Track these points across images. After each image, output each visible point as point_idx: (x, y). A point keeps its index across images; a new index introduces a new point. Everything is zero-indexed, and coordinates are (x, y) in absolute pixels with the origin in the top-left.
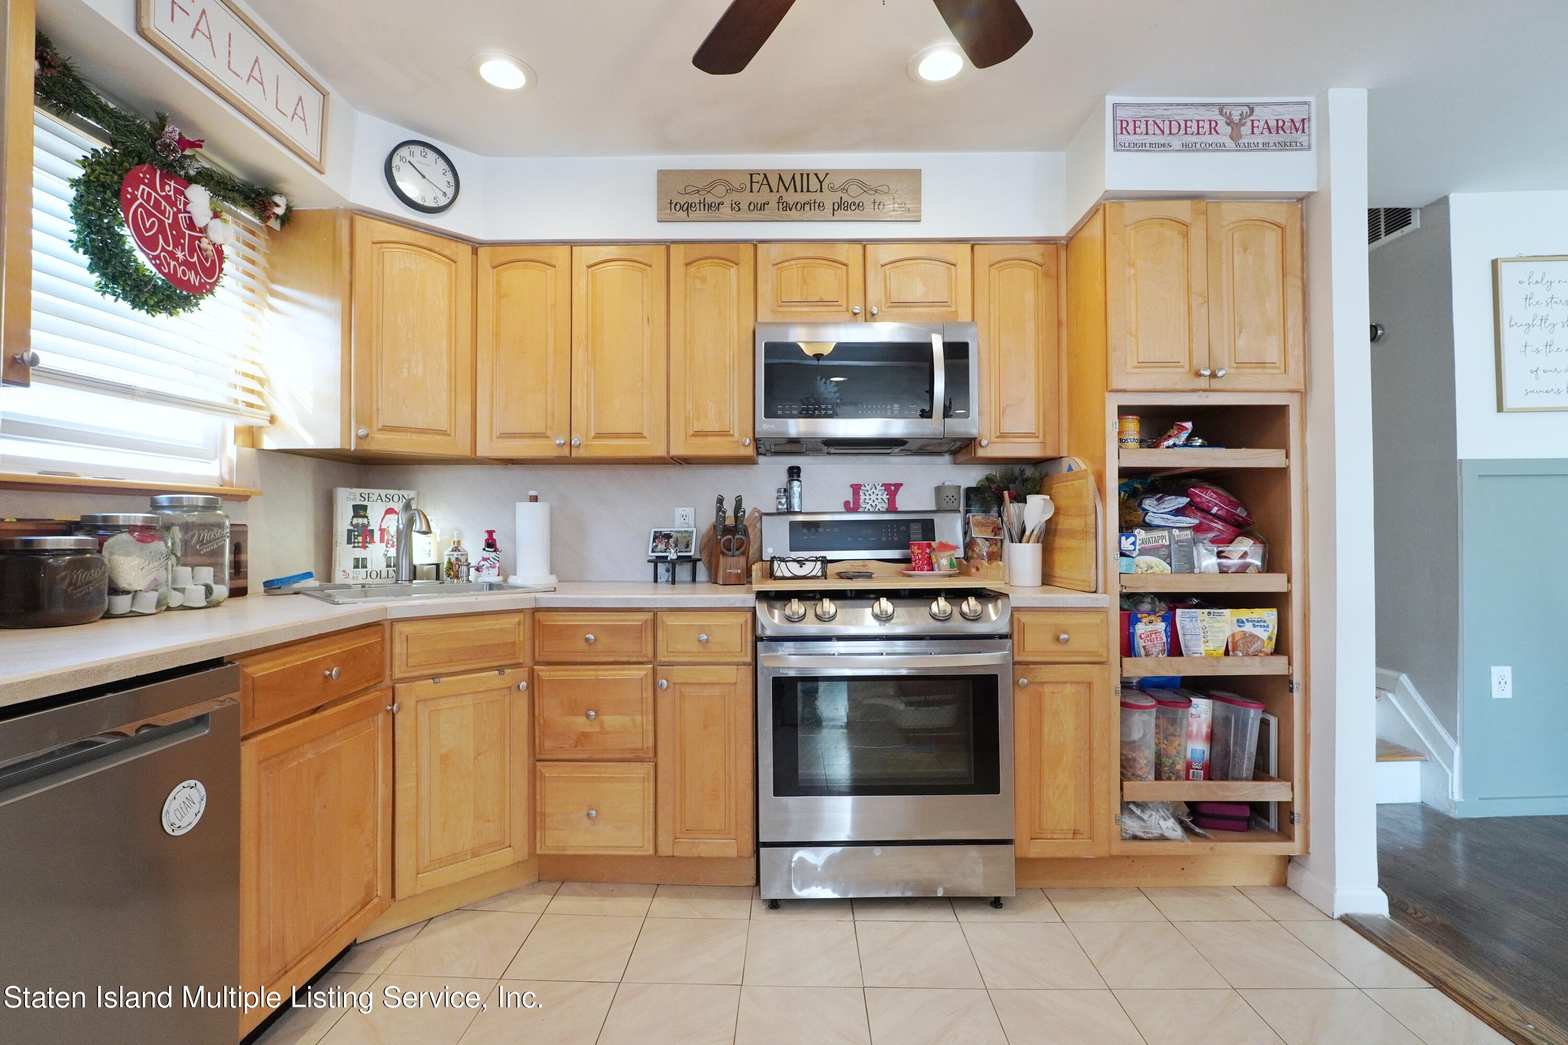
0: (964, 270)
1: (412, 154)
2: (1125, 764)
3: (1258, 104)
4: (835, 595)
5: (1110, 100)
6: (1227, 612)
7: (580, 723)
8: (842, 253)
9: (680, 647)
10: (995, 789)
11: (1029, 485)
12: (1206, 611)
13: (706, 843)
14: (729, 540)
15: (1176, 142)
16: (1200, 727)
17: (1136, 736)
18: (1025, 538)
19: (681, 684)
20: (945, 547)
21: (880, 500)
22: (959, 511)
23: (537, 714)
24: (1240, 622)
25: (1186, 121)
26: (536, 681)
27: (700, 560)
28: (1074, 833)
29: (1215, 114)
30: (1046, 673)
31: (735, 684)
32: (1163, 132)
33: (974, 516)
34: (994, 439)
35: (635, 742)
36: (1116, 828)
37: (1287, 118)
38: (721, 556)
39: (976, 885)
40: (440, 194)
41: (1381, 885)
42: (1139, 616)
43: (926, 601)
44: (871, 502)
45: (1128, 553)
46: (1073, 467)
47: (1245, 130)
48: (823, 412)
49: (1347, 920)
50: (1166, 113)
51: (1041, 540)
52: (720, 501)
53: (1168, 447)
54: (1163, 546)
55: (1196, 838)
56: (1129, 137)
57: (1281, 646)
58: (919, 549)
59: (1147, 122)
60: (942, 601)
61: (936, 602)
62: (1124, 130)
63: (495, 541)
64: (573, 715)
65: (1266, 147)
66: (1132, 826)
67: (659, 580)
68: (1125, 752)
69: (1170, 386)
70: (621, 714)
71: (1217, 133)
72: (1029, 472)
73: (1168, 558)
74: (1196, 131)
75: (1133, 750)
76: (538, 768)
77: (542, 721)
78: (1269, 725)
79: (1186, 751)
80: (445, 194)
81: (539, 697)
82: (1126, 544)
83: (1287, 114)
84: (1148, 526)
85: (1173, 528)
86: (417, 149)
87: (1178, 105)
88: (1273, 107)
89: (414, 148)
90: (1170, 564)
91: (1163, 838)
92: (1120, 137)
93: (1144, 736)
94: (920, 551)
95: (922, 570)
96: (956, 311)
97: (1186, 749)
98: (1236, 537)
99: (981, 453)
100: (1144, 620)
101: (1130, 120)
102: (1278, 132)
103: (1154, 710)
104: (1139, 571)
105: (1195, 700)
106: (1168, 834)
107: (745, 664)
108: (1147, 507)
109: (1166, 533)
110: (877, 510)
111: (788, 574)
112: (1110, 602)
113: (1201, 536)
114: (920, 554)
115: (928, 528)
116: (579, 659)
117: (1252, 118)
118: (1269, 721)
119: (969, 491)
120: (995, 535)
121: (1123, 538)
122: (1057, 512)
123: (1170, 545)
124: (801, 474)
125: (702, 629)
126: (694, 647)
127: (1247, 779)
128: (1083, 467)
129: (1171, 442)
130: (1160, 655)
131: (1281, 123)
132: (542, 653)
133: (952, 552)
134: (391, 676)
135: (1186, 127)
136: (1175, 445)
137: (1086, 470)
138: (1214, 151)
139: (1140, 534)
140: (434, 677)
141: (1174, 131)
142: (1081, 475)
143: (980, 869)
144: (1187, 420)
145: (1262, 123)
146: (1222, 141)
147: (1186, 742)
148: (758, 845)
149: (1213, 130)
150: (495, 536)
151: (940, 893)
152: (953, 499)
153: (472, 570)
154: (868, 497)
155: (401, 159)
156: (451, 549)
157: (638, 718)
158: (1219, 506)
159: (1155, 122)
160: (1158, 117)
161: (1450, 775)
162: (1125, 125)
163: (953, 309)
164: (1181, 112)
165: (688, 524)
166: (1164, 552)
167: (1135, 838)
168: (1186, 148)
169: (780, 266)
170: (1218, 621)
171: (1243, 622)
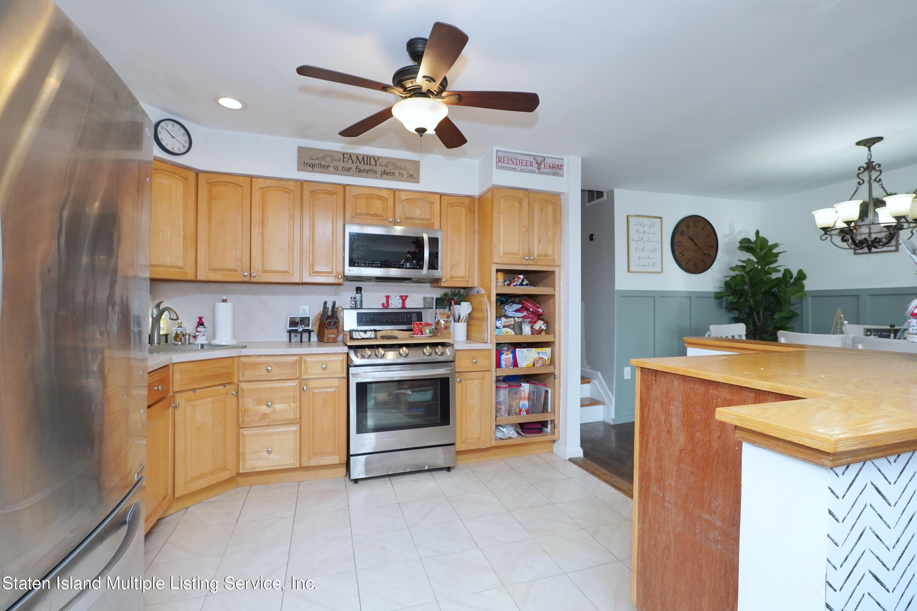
0: (437, 207)
1: (167, 125)
2: (497, 410)
3: (546, 157)
4: (383, 346)
5: (495, 148)
6: (534, 349)
7: (264, 409)
8: (385, 194)
9: (313, 371)
10: (448, 423)
11: (462, 298)
12: (527, 349)
13: (324, 459)
14: (330, 322)
15: (518, 168)
16: (525, 395)
17: (501, 399)
18: (460, 321)
19: (312, 388)
20: (427, 325)
21: (398, 303)
22: (433, 308)
23: (240, 406)
24: (538, 353)
25: (522, 160)
26: (240, 391)
27: (313, 331)
28: (478, 439)
29: (532, 159)
30: (468, 375)
31: (338, 387)
32: (514, 163)
33: (439, 310)
34: (448, 279)
35: (291, 415)
36: (493, 436)
37: (556, 163)
38: (326, 329)
39: (441, 463)
40: (181, 146)
41: (581, 446)
42: (503, 352)
43: (421, 348)
44: (394, 304)
45: (499, 327)
46: (479, 292)
47: (542, 166)
48: (376, 265)
49: (571, 460)
50: (515, 156)
51: (467, 321)
52: (325, 303)
53: (514, 286)
54: (511, 324)
55: (522, 437)
56: (501, 164)
57: (552, 362)
58: (416, 325)
59: (508, 159)
60: (428, 348)
61: (425, 348)
62: (500, 161)
63: (203, 322)
64: (260, 405)
65: (549, 174)
66: (499, 435)
67: (292, 341)
68: (497, 406)
69: (515, 262)
70: (284, 403)
71: (533, 166)
72: (462, 291)
73: (513, 329)
74: (525, 165)
75: (500, 405)
76: (241, 432)
77: (243, 409)
78: (548, 392)
79: (519, 404)
80: (184, 146)
81: (242, 398)
82: (498, 324)
83: (557, 162)
84: (507, 317)
85: (515, 317)
86: (170, 123)
87: (519, 154)
88: (552, 159)
89: (168, 122)
90: (514, 331)
91: (510, 438)
92: (498, 163)
93: (504, 399)
94: (417, 326)
95: (418, 334)
96: (433, 223)
97: (519, 403)
98: (538, 320)
99: (443, 284)
100: (505, 353)
101: (502, 157)
102: (553, 169)
103: (508, 388)
104: (503, 334)
105: (523, 384)
106: (513, 436)
107: (342, 378)
108: (506, 309)
109: (512, 319)
110: (397, 307)
111: (359, 337)
112: (492, 347)
113: (525, 320)
114: (417, 327)
115: (419, 316)
116: (262, 379)
117: (545, 162)
118: (548, 391)
119: (437, 299)
120: (448, 319)
121: (497, 321)
122: (473, 310)
123: (514, 324)
124: (362, 291)
125: (323, 363)
126: (319, 371)
127: (540, 413)
128: (483, 292)
129: (515, 284)
130: (510, 367)
131: (554, 165)
132: (243, 377)
133: (430, 327)
134: (173, 390)
135: (522, 163)
136: (517, 285)
137: (484, 294)
138: (531, 173)
139: (503, 319)
140: (194, 390)
141: (518, 163)
142: (482, 295)
143: (442, 456)
144: (522, 275)
145: (548, 165)
146: (534, 169)
147: (520, 401)
148: (349, 456)
149: (531, 165)
150: (203, 320)
151: (426, 468)
152: (430, 303)
153: (191, 338)
154: (393, 301)
155: (162, 128)
156: (177, 326)
157: (292, 405)
158: (533, 308)
159: (511, 159)
160: (512, 157)
161: (611, 409)
162: (500, 159)
163: (432, 222)
164: (520, 156)
165: (306, 313)
166: (512, 326)
167: (501, 439)
168: (522, 171)
169: (356, 197)
170: (531, 353)
171: (539, 353)
